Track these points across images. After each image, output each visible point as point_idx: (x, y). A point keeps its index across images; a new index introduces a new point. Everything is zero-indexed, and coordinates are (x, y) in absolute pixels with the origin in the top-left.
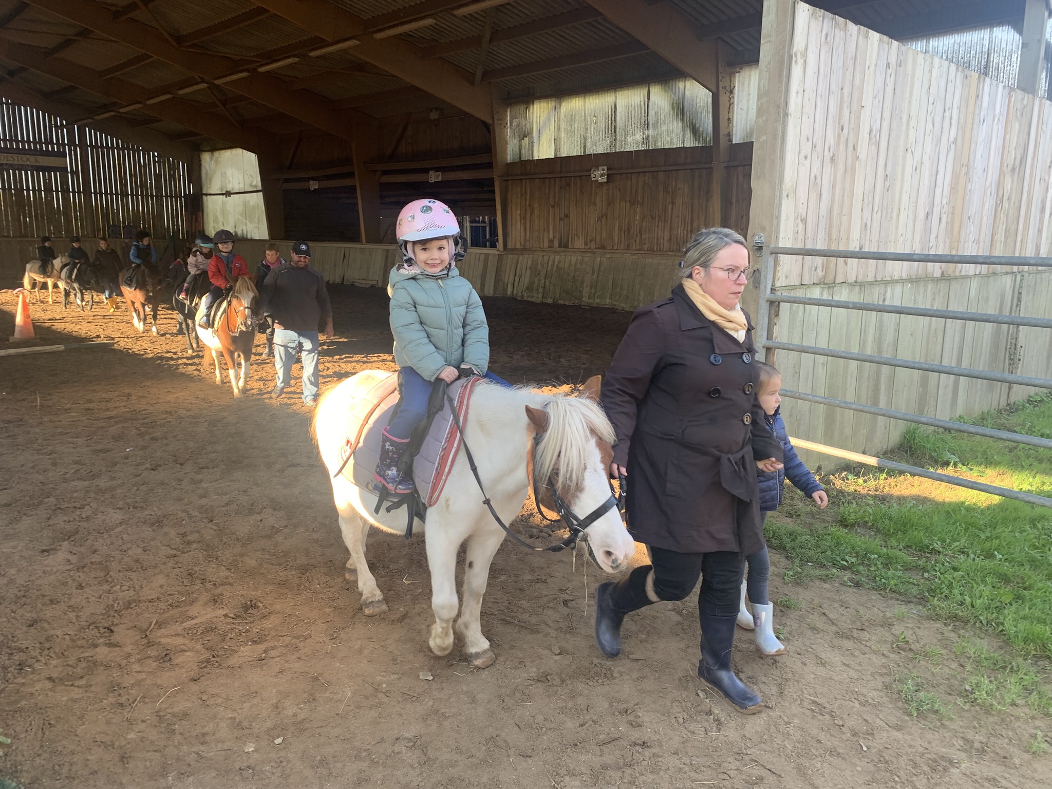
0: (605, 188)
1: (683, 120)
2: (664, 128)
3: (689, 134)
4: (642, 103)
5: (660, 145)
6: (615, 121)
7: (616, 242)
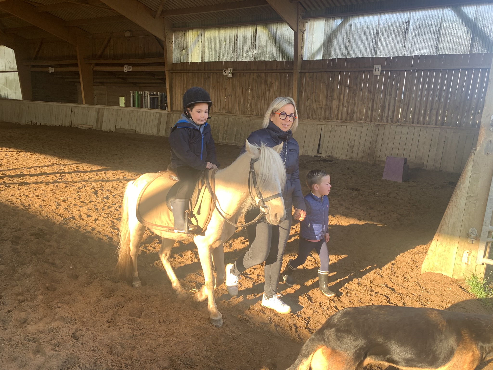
0: (230, 80)
1: (275, 46)
2: (265, 50)
3: (278, 54)
4: (252, 35)
5: (262, 59)
6: (237, 44)
7: (237, 110)
